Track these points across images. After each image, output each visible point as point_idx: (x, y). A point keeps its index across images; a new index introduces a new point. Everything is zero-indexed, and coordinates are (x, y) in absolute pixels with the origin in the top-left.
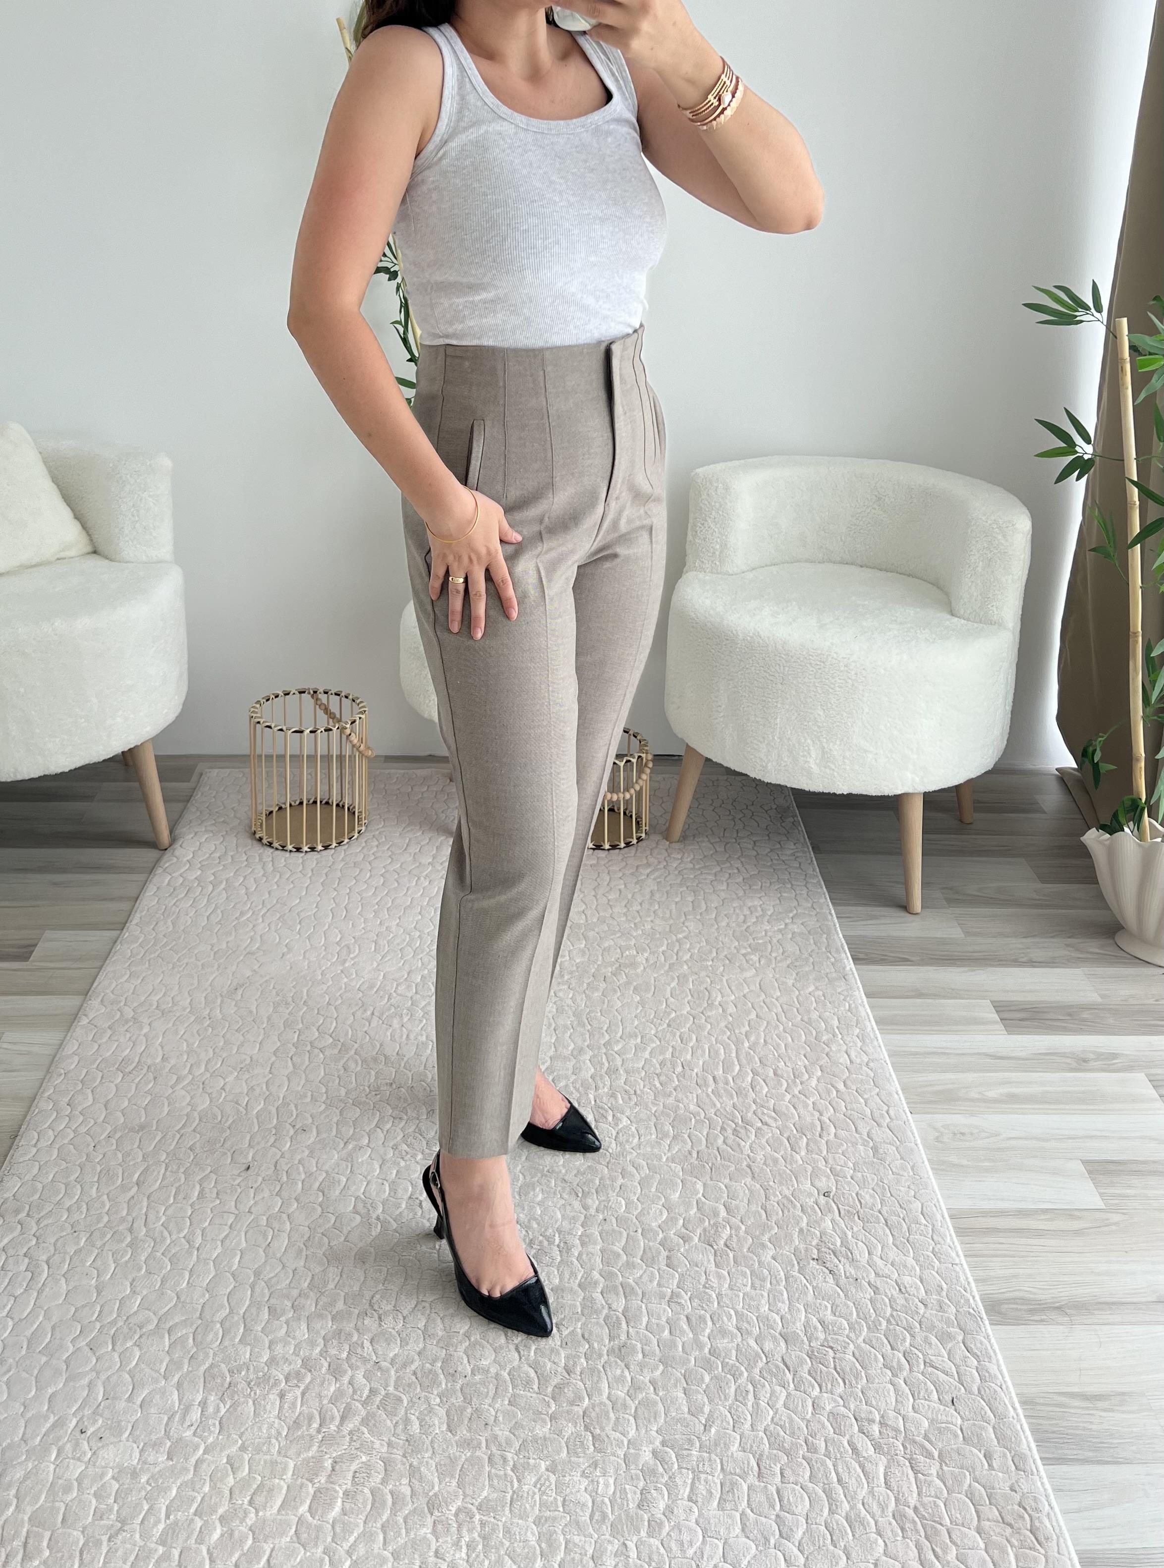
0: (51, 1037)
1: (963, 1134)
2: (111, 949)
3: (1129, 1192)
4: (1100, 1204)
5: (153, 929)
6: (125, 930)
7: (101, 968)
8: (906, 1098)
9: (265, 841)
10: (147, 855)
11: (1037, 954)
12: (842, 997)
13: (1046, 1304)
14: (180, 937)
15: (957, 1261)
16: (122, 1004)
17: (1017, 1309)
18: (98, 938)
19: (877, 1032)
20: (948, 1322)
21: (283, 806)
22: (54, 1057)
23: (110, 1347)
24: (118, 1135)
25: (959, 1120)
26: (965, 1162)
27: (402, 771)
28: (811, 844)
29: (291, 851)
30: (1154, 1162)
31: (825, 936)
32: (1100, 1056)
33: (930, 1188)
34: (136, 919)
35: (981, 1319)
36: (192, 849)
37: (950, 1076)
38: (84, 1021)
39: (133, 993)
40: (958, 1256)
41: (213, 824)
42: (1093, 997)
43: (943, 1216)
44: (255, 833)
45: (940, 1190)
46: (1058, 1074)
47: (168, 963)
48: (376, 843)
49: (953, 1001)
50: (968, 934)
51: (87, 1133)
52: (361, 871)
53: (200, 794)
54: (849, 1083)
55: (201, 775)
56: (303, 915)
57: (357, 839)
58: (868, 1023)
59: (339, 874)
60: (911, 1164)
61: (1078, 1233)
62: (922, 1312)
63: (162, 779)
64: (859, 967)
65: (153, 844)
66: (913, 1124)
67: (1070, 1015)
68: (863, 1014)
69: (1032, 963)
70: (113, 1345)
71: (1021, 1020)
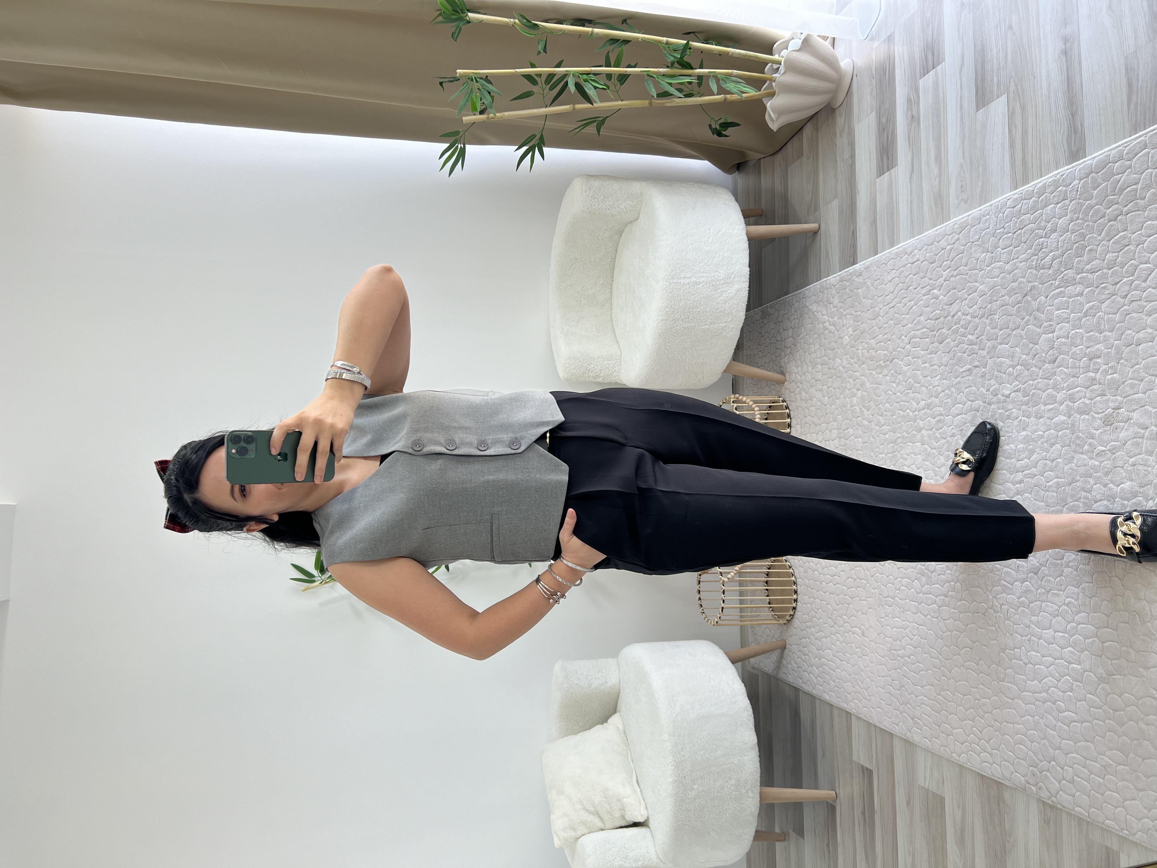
0: (920, 757)
1: (961, 188)
2: (863, 720)
3: (995, 80)
4: (1004, 98)
6: (851, 712)
7: (875, 726)
8: (940, 225)
11: (847, 155)
13: (1071, 125)
14: (854, 678)
15: (1045, 181)
17: (1075, 141)
18: (857, 729)
19: (899, 246)
22: (933, 754)
25: (953, 190)
26: (980, 184)
30: (976, 68)
31: (841, 283)
32: (910, 108)
33: (998, 203)
35: (1082, 163)
37: (925, 199)
38: (909, 735)
40: (1041, 182)
42: (873, 117)
43: (1016, 194)
45: (999, 197)
46: (922, 134)
47: (870, 684)
49: (878, 201)
50: (836, 197)
51: (981, 731)
53: (765, 668)
54: (931, 261)
55: (753, 668)
58: (894, 252)
60: (982, 217)
61: (1023, 108)
64: (858, 261)
65: (796, 698)
66: (957, 219)
67: (884, 130)
68: (888, 255)
69: (853, 156)
71: (888, 158)
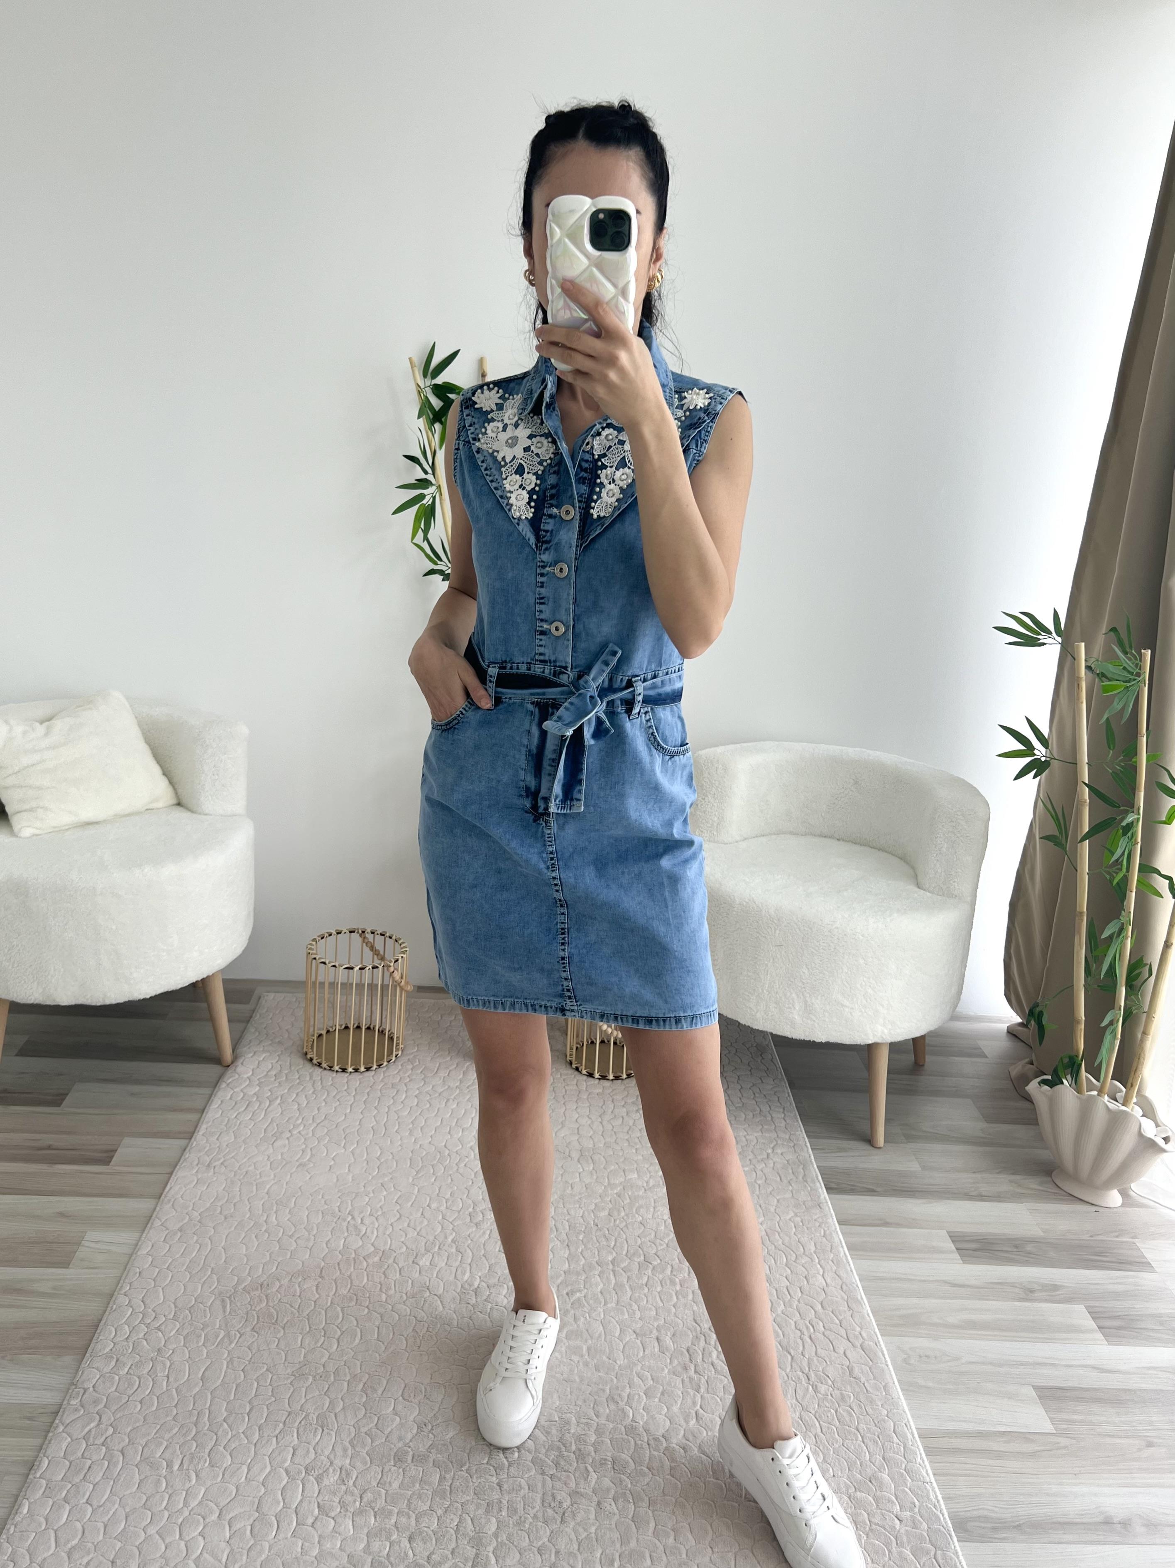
0: (127, 1237)
1: (926, 1356)
2: (181, 1157)
3: (1075, 1417)
4: (1049, 1427)
5: (217, 1139)
6: (193, 1139)
7: (171, 1174)
8: (876, 1321)
9: (315, 1061)
10: (212, 1070)
11: (984, 1189)
12: (817, 1224)
13: (1005, 1523)
14: (240, 1147)
15: (928, 1480)
16: (190, 1208)
17: (980, 1527)
18: (169, 1147)
19: (849, 1257)
20: (921, 1538)
21: (331, 1030)
22: (131, 1255)
23: (178, 1537)
24: (185, 1332)
25: (922, 1343)
26: (930, 1384)
27: (433, 1001)
28: (788, 1080)
29: (337, 1071)
30: (1096, 1389)
31: (802, 1166)
32: (1044, 1288)
33: (901, 1408)
34: (203, 1128)
35: (951, 1536)
36: (252, 1067)
37: (915, 1301)
38: (157, 1223)
39: (200, 1199)
40: (928, 1475)
41: (270, 1044)
42: (1035, 1231)
43: (913, 1435)
44: (306, 1054)
45: (910, 1410)
46: (1009, 1303)
47: (231, 1171)
48: (411, 1066)
49: (915, 1230)
50: (924, 1168)
51: (158, 1329)
52: (397, 1092)
53: (258, 1016)
54: (825, 1304)
55: (260, 998)
56: (348, 1131)
57: (394, 1062)
58: (841, 1249)
59: (379, 1094)
60: (884, 1384)
61: (1033, 1455)
62: (898, 1526)
63: (227, 1001)
64: (832, 1196)
65: (217, 1060)
66: (883, 1346)
67: (1016, 1247)
68: (836, 1240)
69: (981, 1198)
70: (180, 1535)
71: (975, 1250)
